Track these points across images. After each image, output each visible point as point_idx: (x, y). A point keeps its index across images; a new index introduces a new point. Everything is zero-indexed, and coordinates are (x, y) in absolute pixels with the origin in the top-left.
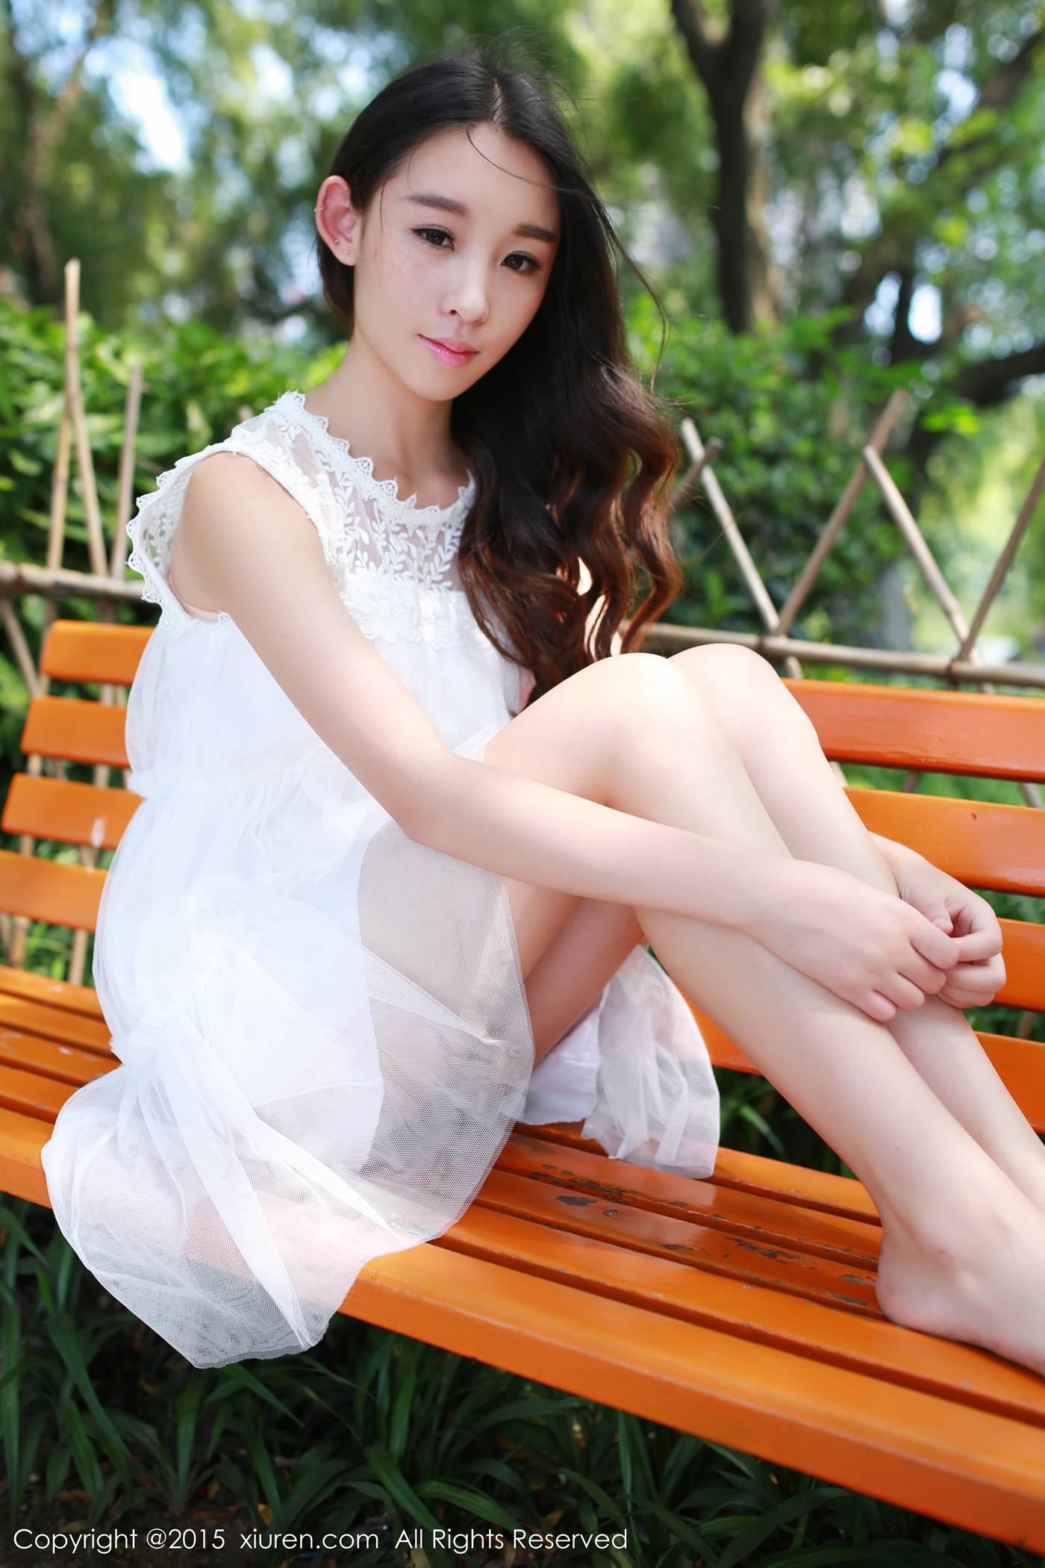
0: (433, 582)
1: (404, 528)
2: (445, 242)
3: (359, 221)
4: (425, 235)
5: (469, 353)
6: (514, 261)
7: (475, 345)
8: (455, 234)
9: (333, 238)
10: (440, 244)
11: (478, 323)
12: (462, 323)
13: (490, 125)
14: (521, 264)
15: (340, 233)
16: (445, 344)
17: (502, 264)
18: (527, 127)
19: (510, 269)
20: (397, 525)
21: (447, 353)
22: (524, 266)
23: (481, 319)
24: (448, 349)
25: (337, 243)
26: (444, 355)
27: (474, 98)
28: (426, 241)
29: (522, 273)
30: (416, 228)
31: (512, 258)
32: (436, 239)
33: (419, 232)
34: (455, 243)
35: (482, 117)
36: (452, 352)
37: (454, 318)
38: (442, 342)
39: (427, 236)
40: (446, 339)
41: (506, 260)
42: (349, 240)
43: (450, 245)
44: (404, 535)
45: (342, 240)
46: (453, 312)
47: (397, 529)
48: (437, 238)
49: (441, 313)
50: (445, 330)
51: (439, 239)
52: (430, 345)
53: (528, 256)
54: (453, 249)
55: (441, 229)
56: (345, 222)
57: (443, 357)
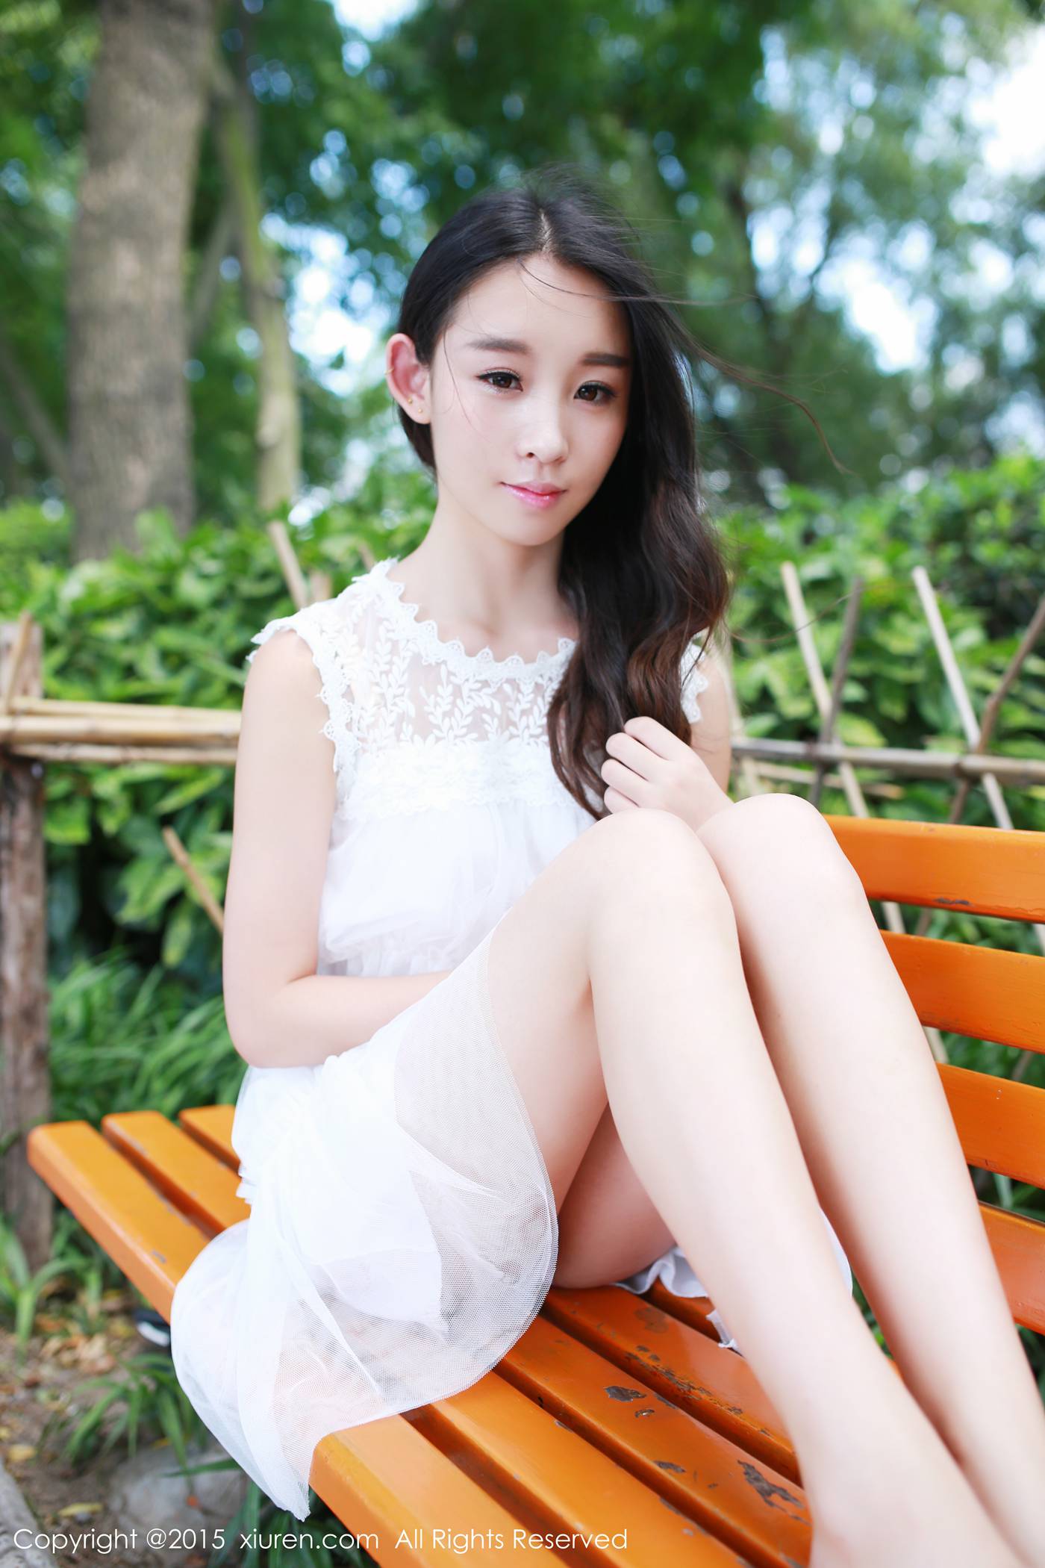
0: (532, 736)
1: (486, 684)
2: (513, 384)
3: (428, 376)
4: (491, 380)
5: (555, 493)
6: (588, 392)
7: (559, 484)
8: (521, 375)
9: (406, 397)
10: (508, 387)
11: (558, 461)
12: (541, 465)
13: (540, 255)
14: (596, 394)
15: (413, 391)
16: (528, 488)
17: (575, 397)
18: (579, 251)
19: (585, 401)
20: (477, 681)
21: (533, 496)
22: (598, 397)
23: (561, 457)
24: (533, 492)
25: (411, 402)
26: (531, 500)
27: (519, 231)
28: (493, 386)
29: (596, 403)
30: (480, 374)
31: (583, 390)
32: (502, 382)
33: (484, 378)
34: (522, 383)
35: (531, 250)
36: (537, 494)
37: (532, 459)
38: (525, 487)
39: (494, 381)
40: (528, 483)
41: (579, 391)
42: (421, 397)
43: (518, 387)
44: (486, 690)
45: (414, 397)
46: (531, 455)
47: (479, 685)
48: (505, 381)
49: (519, 457)
50: (526, 474)
51: (505, 382)
52: (515, 492)
53: (599, 384)
54: (522, 390)
55: (505, 371)
56: (416, 380)
57: (529, 500)
